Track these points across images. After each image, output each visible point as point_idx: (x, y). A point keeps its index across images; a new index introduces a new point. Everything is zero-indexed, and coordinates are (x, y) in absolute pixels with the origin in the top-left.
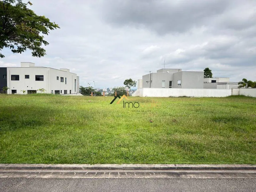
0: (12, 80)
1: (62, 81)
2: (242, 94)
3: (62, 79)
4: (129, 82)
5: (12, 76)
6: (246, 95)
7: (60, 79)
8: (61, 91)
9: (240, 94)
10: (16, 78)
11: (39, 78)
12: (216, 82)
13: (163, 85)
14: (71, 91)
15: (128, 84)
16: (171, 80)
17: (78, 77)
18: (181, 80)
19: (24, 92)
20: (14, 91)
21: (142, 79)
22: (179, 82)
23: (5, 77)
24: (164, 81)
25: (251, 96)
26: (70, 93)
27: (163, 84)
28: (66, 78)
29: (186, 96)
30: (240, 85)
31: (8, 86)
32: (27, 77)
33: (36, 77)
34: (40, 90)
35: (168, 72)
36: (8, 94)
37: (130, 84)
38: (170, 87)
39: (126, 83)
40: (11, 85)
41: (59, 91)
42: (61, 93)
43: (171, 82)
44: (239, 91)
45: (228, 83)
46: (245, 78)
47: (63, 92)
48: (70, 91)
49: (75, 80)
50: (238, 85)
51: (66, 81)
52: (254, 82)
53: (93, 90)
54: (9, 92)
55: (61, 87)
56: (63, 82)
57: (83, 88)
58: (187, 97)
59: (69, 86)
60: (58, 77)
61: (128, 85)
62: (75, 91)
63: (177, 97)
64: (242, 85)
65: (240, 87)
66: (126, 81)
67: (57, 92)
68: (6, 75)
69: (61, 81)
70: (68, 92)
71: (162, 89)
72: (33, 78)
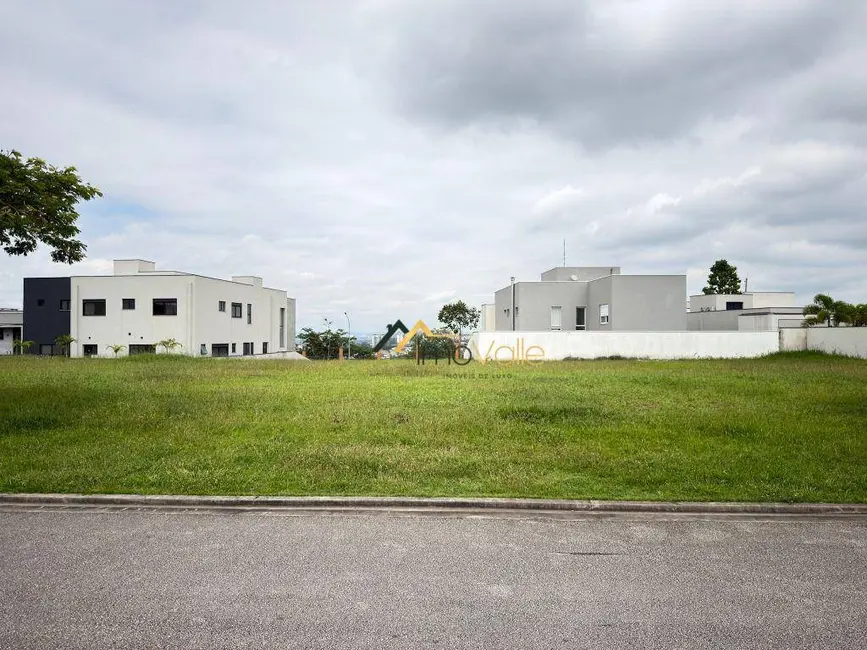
0: (84, 314)
1: (238, 315)
2: (815, 348)
3: (238, 308)
4: (455, 313)
5: (86, 303)
6: (829, 350)
7: (228, 307)
8: (234, 345)
9: (810, 348)
10: (96, 307)
11: (164, 307)
12: (744, 307)
13: (556, 323)
14: (269, 346)
15: (452, 319)
16: (580, 305)
17: (292, 302)
18: (608, 303)
19: (116, 351)
20: (90, 349)
21: (494, 302)
22: (604, 311)
23: (65, 304)
24: (556, 307)
25: (843, 353)
26: (265, 351)
27: (556, 319)
28: (250, 305)
29: (622, 354)
30: (807, 316)
31: (73, 334)
32: (129, 304)
33: (154, 303)
34: (164, 343)
35: (574, 277)
36: (72, 356)
37: (460, 319)
38: (578, 329)
39: (447, 318)
40: (83, 329)
41: (225, 347)
42: (234, 350)
43: (580, 312)
44: (806, 338)
45: (772, 311)
46: (825, 294)
47: (240, 350)
48: (265, 344)
49: (283, 309)
50: (802, 317)
51: (249, 315)
52: (858, 307)
53: (346, 340)
54: (76, 350)
55: (233, 332)
56: (241, 317)
57: (313, 335)
58: (624, 359)
59: (261, 330)
60: (222, 305)
61: (453, 323)
62: (282, 345)
63: (589, 360)
64: (816, 316)
65: (809, 323)
66: (445, 308)
67: (220, 349)
68: (69, 301)
69: (234, 316)
70: (258, 349)
71: (552, 333)
72: (145, 306)
